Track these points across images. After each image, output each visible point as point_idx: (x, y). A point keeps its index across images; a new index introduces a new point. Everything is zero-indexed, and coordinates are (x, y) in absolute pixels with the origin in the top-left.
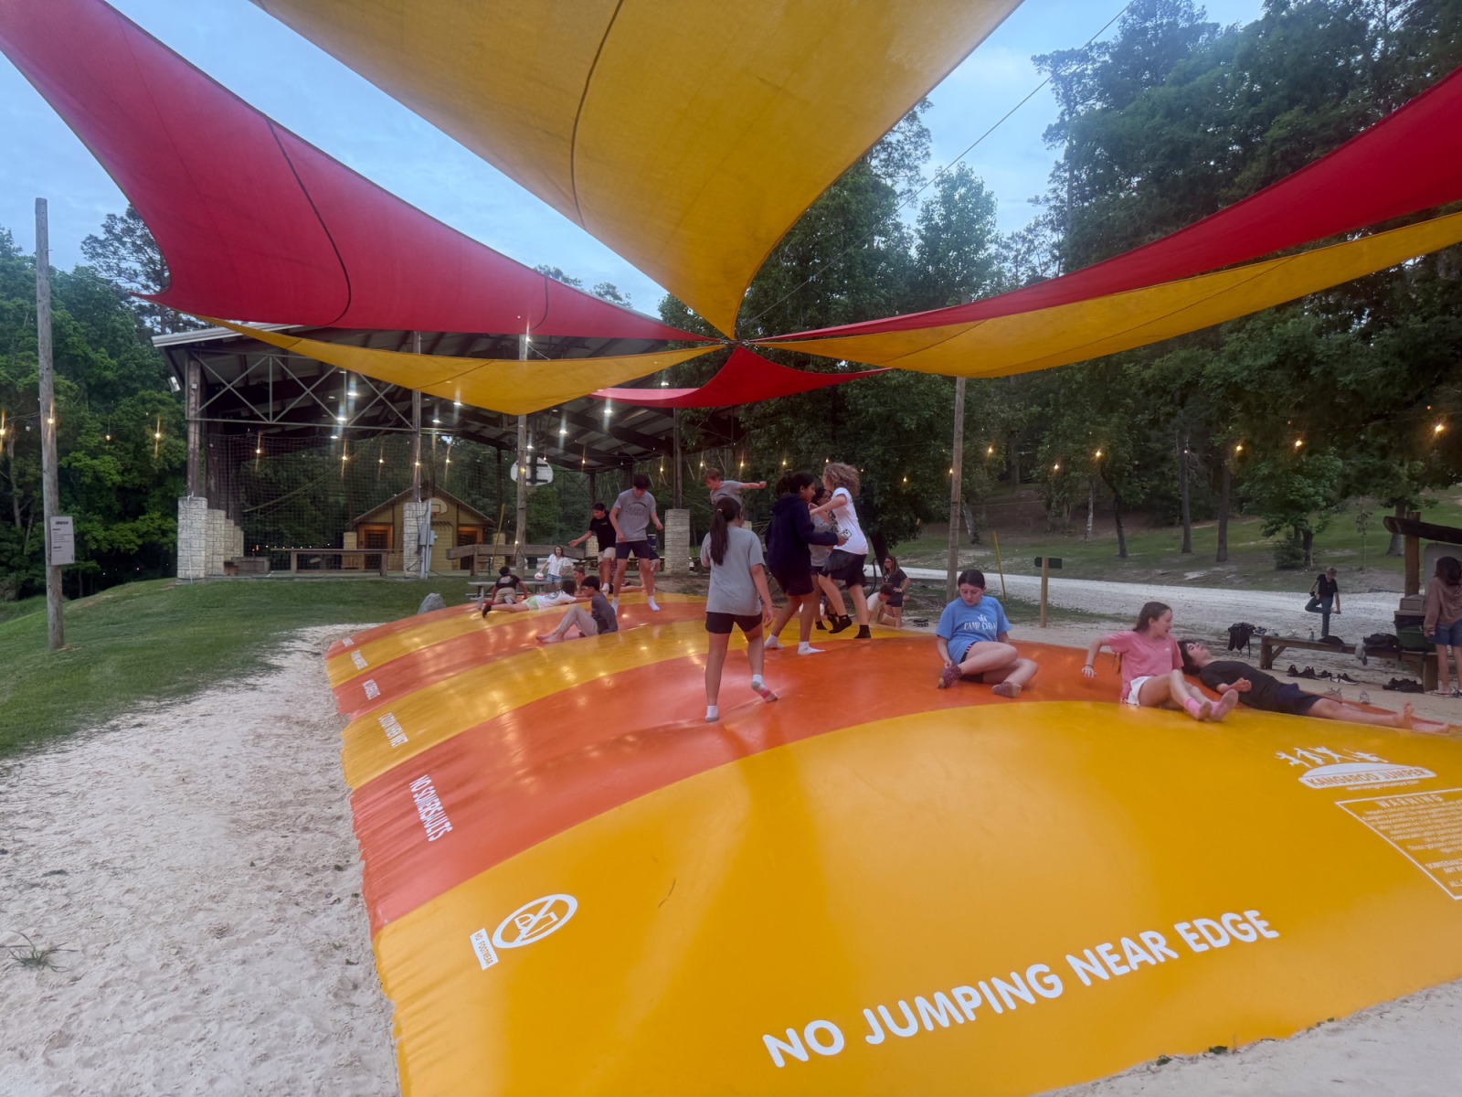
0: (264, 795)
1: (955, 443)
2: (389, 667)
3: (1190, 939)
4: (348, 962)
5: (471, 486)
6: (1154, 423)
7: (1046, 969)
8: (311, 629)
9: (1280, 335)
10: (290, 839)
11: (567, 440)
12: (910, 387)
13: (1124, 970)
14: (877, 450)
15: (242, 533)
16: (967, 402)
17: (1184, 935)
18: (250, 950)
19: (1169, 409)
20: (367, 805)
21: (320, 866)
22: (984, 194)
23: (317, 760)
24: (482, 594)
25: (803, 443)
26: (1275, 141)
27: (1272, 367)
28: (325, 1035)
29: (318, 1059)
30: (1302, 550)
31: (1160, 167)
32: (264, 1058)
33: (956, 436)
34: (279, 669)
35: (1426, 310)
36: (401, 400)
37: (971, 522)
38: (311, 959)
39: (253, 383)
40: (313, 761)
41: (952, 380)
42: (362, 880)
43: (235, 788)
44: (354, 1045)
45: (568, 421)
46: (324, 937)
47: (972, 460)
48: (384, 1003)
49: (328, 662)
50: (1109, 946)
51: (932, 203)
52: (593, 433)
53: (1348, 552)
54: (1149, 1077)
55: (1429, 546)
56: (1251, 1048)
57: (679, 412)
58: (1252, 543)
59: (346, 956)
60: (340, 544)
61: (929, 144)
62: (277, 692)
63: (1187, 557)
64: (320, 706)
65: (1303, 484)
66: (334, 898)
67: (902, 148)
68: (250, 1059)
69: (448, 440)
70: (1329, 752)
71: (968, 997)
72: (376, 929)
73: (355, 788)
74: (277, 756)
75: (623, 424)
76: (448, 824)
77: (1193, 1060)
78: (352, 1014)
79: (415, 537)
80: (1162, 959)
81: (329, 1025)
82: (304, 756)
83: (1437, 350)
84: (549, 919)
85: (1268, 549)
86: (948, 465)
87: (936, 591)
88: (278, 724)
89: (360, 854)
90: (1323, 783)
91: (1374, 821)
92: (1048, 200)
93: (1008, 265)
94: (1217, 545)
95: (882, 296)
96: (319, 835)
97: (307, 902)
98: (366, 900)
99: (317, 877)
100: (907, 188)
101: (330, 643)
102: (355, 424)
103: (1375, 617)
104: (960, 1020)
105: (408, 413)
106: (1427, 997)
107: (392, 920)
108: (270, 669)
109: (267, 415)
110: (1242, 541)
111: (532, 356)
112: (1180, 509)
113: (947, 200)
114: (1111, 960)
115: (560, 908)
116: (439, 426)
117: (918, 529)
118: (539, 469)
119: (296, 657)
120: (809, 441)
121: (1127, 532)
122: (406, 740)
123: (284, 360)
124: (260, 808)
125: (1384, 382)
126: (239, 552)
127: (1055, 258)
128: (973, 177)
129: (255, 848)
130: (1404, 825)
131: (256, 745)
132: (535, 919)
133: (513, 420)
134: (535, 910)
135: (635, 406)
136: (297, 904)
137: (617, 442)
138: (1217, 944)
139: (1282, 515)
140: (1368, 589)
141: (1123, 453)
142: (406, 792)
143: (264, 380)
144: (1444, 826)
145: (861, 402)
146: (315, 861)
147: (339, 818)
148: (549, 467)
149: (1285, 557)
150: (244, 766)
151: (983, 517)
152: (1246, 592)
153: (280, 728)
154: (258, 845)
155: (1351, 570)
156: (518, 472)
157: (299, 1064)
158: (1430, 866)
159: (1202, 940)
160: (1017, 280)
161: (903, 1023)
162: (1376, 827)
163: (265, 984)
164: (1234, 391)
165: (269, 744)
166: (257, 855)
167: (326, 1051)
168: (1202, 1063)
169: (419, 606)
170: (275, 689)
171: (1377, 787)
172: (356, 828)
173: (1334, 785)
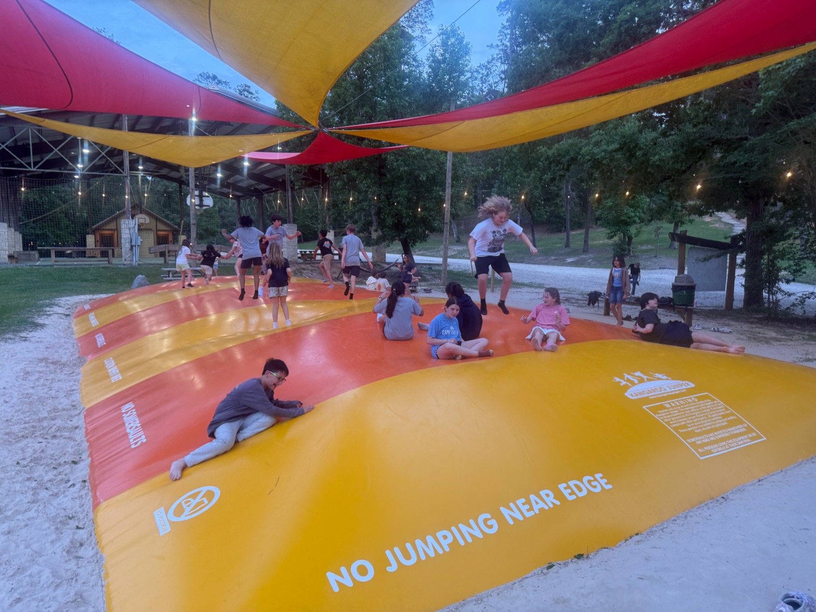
0: (28, 414)
1: (447, 189)
2: (112, 325)
3: (566, 492)
4: (78, 528)
5: (165, 206)
6: (553, 180)
7: (489, 516)
8: (64, 299)
9: (621, 133)
10: (44, 444)
11: (222, 180)
12: (423, 156)
13: (531, 513)
14: (405, 192)
15: (21, 235)
16: (454, 165)
17: (563, 490)
18: (13, 524)
19: (561, 173)
20: (94, 420)
21: (62, 462)
22: (464, 43)
23: (64, 388)
24: (171, 275)
25: (362, 186)
26: (622, 21)
27: (616, 150)
28: (59, 581)
29: (54, 598)
30: (626, 247)
31: (560, 33)
32: (18, 600)
33: (447, 185)
34: (42, 326)
35: (695, 121)
36: (117, 155)
37: (456, 230)
38: (53, 528)
39: (20, 143)
40: (62, 388)
41: (446, 153)
42: (88, 471)
43: (9, 410)
44: (78, 586)
45: (222, 168)
46: (63, 511)
47: (456, 198)
48: (98, 556)
49: (75, 321)
50: (523, 500)
51: (436, 46)
52: (237, 176)
53: (650, 247)
54: (542, 578)
55: (691, 249)
56: (596, 554)
57: (289, 166)
58: (601, 242)
59: (76, 523)
60: (84, 244)
61: (432, 9)
62: (41, 342)
63: (568, 250)
64: (68, 352)
65: (630, 212)
66: (70, 483)
67: (417, 11)
68: (9, 602)
69: (150, 178)
70: (641, 375)
71: (445, 537)
72: (96, 505)
73: (87, 407)
74: (38, 386)
75: (256, 171)
76: (143, 437)
77: (566, 564)
78: (78, 564)
79: (128, 240)
80: (551, 506)
81: (63, 573)
82: (56, 385)
83: (699, 143)
84: (203, 502)
85: (609, 245)
86: (443, 201)
87: (436, 271)
88: (40, 364)
89: (88, 453)
90: (637, 395)
91: (662, 416)
92: (497, 46)
93: (477, 82)
94: (583, 243)
95: (407, 101)
96: (63, 441)
97: (53, 487)
98: (91, 483)
99: (61, 469)
100: (420, 35)
101: (76, 308)
102: (89, 170)
103: (662, 283)
104: (440, 551)
105: (121, 164)
106: (686, 517)
107: (105, 500)
108: (36, 326)
109: (29, 164)
110: (596, 241)
111: (198, 133)
112: (565, 223)
113: (444, 44)
114: (524, 508)
115: (209, 495)
116: (143, 170)
117: (428, 235)
118: (204, 198)
119: (54, 318)
120: (366, 185)
121: (537, 236)
122: (121, 378)
123: (40, 131)
124: (25, 423)
125: (673, 160)
126: (19, 248)
127: (502, 79)
128: (459, 32)
129: (20, 452)
130: (677, 418)
131: (25, 379)
132: (194, 502)
133: (187, 170)
134: (194, 496)
135: (261, 162)
136: (47, 489)
137: (252, 182)
138: (580, 495)
139: (617, 228)
140: (659, 267)
141: (537, 193)
142: (118, 412)
143: (27, 142)
144: (698, 416)
145: (395, 164)
146: (59, 458)
147: (76, 428)
148: (211, 198)
149: (618, 250)
150: (17, 394)
151: (462, 227)
152: (598, 269)
153: (41, 367)
154: (22, 450)
155: (651, 257)
156: (192, 201)
157: (41, 603)
158: (689, 441)
159: (573, 493)
160: (483, 91)
161: (407, 556)
162: (662, 420)
163: (22, 547)
164: (597, 163)
165: (33, 378)
166: (21, 456)
167: (59, 592)
168: (572, 566)
169: (132, 282)
170: (39, 340)
171: (665, 395)
172: (87, 434)
173: (644, 396)
